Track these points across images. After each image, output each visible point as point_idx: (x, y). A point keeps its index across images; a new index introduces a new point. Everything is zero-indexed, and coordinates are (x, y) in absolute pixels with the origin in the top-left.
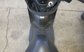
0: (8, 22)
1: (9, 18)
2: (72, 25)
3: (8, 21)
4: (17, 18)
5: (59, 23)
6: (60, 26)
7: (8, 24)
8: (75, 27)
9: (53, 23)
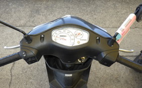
0: (11, 80)
1: (13, 72)
2: (119, 81)
3: (10, 78)
4: (26, 72)
5: (98, 77)
6: (100, 83)
7: (10, 83)
8: (126, 84)
9: (87, 80)
